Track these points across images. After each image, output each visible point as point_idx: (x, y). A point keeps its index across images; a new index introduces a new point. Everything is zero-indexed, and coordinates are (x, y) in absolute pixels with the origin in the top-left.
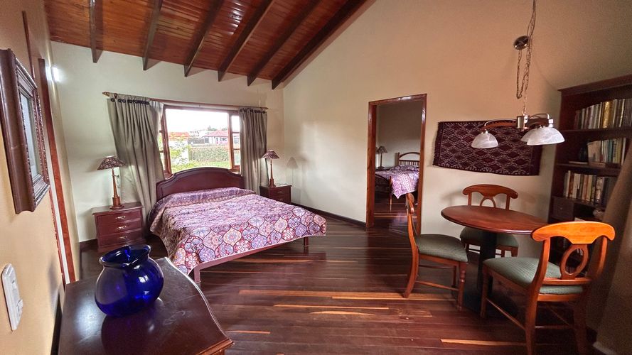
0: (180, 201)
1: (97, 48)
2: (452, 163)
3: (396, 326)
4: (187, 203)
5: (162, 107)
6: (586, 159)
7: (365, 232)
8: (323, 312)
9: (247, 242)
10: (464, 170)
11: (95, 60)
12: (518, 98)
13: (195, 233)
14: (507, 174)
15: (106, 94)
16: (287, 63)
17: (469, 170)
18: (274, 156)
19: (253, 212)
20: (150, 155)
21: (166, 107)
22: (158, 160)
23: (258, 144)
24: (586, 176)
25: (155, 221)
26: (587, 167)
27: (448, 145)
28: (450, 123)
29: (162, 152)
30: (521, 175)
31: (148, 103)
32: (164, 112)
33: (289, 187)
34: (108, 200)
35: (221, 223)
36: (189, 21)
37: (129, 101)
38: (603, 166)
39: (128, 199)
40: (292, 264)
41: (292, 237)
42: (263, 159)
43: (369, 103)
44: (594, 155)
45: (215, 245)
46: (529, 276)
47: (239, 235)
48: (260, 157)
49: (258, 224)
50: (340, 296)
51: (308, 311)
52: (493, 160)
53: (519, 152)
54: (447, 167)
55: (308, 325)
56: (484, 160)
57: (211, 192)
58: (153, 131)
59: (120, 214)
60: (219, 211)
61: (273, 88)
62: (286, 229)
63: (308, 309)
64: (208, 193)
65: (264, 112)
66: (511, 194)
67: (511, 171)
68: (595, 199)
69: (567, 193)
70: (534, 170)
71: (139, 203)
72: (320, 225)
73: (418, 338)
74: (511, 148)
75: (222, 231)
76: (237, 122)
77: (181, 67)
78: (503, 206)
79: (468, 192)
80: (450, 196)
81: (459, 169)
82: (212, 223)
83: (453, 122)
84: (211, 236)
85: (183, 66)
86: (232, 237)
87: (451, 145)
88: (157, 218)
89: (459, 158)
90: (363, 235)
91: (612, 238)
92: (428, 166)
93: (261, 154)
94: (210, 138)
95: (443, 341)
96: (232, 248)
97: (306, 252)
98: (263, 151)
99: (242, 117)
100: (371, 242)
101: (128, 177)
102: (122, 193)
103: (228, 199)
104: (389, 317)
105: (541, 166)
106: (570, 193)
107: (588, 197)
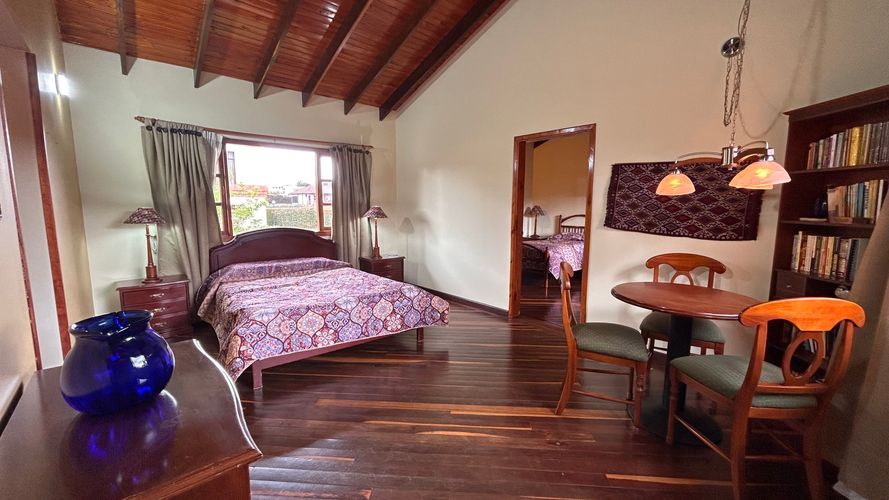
0: (243, 275)
1: (128, 54)
2: (631, 223)
3: (539, 453)
4: (252, 278)
5: (221, 141)
6: (824, 213)
7: (506, 324)
8: (436, 433)
9: (332, 331)
10: (649, 233)
11: (125, 71)
12: (726, 125)
13: (255, 316)
14: (710, 238)
15: (140, 119)
16: (401, 83)
17: (655, 233)
18: (380, 214)
19: (345, 291)
20: (201, 207)
21: (225, 141)
22: (213, 217)
23: (357, 196)
24: (824, 238)
25: (205, 302)
26: (828, 224)
27: (626, 197)
28: (629, 165)
29: (219, 204)
30: (731, 239)
31: (200, 135)
32: (224, 147)
33: (401, 260)
34: (139, 271)
35: (296, 303)
36: (258, 17)
37: (173, 131)
38: (849, 221)
39: (169, 271)
40: (397, 365)
41: (399, 327)
42: (365, 219)
43: (515, 138)
44: (837, 207)
45: (285, 335)
46: (737, 381)
47: (320, 321)
48: (361, 216)
49: (349, 307)
50: (463, 411)
51: (413, 430)
52: (690, 219)
53: (727, 206)
54: (624, 229)
55: (412, 451)
56: (677, 218)
57: (288, 263)
58: (206, 174)
59: (156, 290)
60: (296, 288)
61: (381, 118)
62: (391, 315)
63: (414, 428)
64: (283, 263)
65: (368, 152)
66: (716, 268)
67: (716, 234)
68: (837, 271)
69: (797, 265)
70: (750, 232)
71: (184, 276)
72: (441, 311)
73: (572, 472)
74: (716, 200)
75: (296, 314)
76: (328, 166)
77: (249, 86)
78: (704, 284)
79: (653, 263)
80: (628, 272)
81: (642, 232)
82: (283, 304)
83: (633, 164)
84: (279, 321)
85: (252, 84)
86: (310, 324)
87: (631, 198)
88: (208, 297)
89: (642, 215)
90: (504, 328)
91: (860, 323)
92: (597, 228)
93: (363, 211)
94: (300, 196)
95: (608, 476)
96: (310, 340)
97: (420, 348)
98: (364, 207)
99: (336, 158)
100: (516, 337)
101: (170, 239)
102: (159, 261)
103: (312, 273)
104: (530, 441)
105: (760, 227)
106: (801, 264)
107: (828, 268)
